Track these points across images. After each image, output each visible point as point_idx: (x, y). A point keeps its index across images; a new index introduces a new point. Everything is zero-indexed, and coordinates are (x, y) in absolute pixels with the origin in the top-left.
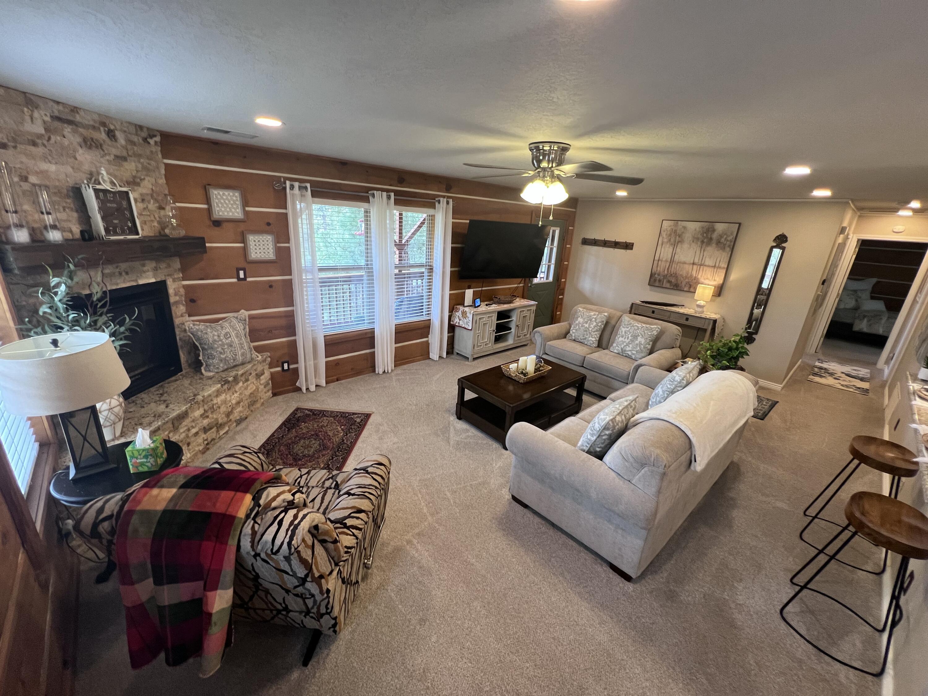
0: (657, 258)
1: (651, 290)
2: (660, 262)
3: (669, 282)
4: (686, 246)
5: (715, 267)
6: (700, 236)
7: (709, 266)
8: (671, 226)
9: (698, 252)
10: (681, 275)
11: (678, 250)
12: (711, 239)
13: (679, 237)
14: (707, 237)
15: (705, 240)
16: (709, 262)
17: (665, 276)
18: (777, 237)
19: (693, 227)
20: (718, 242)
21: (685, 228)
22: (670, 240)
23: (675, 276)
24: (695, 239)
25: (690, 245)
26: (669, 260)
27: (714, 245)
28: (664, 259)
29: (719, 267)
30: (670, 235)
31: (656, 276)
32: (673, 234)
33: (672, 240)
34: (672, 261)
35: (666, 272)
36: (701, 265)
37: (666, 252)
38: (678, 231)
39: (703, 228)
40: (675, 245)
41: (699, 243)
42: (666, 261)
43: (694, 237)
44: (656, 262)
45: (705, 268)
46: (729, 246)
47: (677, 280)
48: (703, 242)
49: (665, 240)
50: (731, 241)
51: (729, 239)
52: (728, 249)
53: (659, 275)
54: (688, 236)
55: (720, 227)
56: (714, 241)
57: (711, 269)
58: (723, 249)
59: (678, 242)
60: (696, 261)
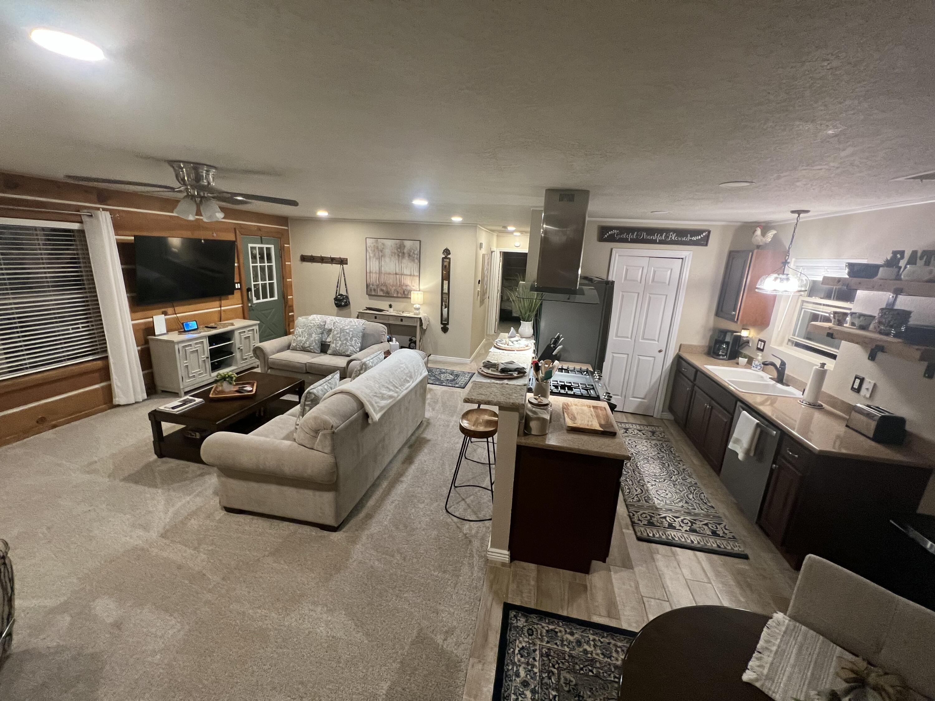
0: (368, 271)
1: (370, 299)
2: (371, 274)
3: (382, 290)
4: (387, 260)
5: (411, 275)
6: (395, 251)
7: (407, 275)
8: (373, 243)
9: (397, 264)
10: (389, 284)
11: (383, 263)
12: (404, 253)
13: (381, 251)
14: (400, 252)
15: (400, 254)
16: (406, 272)
17: (377, 286)
18: (444, 251)
19: (389, 243)
20: (409, 256)
21: (383, 244)
22: (375, 255)
23: (385, 285)
24: (393, 254)
25: (391, 258)
26: (378, 272)
27: (407, 258)
28: (374, 271)
29: (414, 276)
30: (374, 251)
31: (371, 286)
32: (376, 250)
33: (377, 255)
34: (380, 273)
35: (378, 282)
36: (402, 275)
37: (374, 265)
38: (379, 247)
39: (396, 244)
40: (380, 259)
41: (396, 257)
42: (376, 273)
43: (392, 252)
44: (368, 275)
45: (405, 277)
46: (417, 258)
47: (387, 288)
48: (399, 256)
49: (372, 255)
50: (417, 255)
51: (416, 252)
52: (416, 261)
53: (373, 285)
54: (387, 251)
55: (408, 244)
56: (406, 255)
57: (409, 278)
58: (413, 260)
59: (382, 256)
60: (397, 271)
